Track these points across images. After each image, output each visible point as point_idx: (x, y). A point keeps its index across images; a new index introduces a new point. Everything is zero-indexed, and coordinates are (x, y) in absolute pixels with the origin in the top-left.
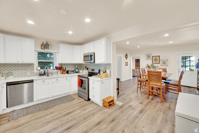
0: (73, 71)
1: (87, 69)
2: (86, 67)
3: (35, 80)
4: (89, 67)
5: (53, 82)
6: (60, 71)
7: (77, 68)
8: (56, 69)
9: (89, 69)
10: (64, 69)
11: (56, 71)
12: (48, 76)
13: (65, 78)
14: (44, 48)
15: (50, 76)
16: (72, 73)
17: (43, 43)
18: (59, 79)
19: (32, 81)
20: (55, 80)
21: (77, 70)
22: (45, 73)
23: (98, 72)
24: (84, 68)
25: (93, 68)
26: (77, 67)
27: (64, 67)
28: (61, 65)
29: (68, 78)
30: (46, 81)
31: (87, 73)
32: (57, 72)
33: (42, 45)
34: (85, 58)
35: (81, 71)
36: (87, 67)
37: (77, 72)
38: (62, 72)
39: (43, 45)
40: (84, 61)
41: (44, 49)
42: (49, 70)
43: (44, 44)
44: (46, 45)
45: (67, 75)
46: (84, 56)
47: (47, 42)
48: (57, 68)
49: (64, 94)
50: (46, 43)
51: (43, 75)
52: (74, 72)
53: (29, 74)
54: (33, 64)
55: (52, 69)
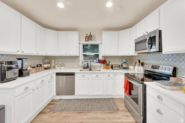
0: (119, 66)
1: (143, 64)
2: (139, 61)
3: (76, 73)
4: (145, 62)
5: (93, 78)
6: (103, 65)
7: (125, 63)
8: (99, 63)
9: (146, 64)
10: (108, 63)
11: (99, 64)
12: (90, 69)
13: (106, 75)
14: (88, 39)
16: (117, 68)
17: (87, 34)
18: (100, 75)
19: (73, 74)
20: (95, 75)
21: (124, 66)
22: (88, 67)
23: (170, 72)
24: (136, 63)
25: (155, 63)
26: (124, 61)
27: (107, 60)
28: (105, 58)
29: (111, 75)
30: (86, 76)
31: (142, 72)
32: (100, 66)
33: (86, 37)
34: (137, 45)
35: (131, 67)
36: (141, 61)
37: (125, 68)
38: (106, 67)
39: (87, 37)
40: (136, 50)
41: (88, 41)
42: (92, 63)
43: (88, 36)
44: (89, 37)
45: (110, 70)
46: (137, 43)
47: (90, 33)
48: (100, 61)
49: (106, 96)
50: (90, 34)
51: (86, 68)
52: (121, 67)
53: (75, 66)
54: (79, 56)
55: (95, 63)
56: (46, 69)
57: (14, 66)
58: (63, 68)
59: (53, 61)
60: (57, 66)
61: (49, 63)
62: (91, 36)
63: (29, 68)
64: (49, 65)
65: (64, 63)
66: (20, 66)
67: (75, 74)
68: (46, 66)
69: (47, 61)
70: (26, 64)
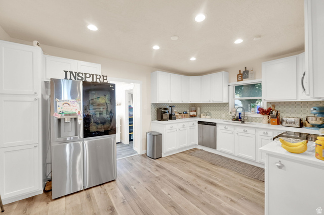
5: (239, 134)
10: (274, 113)
12: (243, 122)
13: (261, 132)
14: (242, 78)
15: (247, 124)
17: (240, 71)
22: (240, 119)
28: (273, 106)
29: (271, 134)
30: (230, 128)
33: (238, 75)
39: (240, 74)
41: (242, 80)
43: (242, 73)
44: (243, 75)
47: (246, 68)
50: (244, 70)
51: (237, 120)
53: (224, 116)
54: (228, 103)
55: (253, 113)
56: (192, 116)
57: (167, 111)
58: (208, 117)
59: (199, 109)
60: (202, 115)
61: (196, 111)
62: (246, 72)
63: (176, 114)
64: (195, 113)
65: (210, 112)
66: (170, 112)
67: (217, 125)
68: (192, 113)
69: (193, 108)
70: (175, 110)
